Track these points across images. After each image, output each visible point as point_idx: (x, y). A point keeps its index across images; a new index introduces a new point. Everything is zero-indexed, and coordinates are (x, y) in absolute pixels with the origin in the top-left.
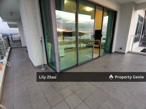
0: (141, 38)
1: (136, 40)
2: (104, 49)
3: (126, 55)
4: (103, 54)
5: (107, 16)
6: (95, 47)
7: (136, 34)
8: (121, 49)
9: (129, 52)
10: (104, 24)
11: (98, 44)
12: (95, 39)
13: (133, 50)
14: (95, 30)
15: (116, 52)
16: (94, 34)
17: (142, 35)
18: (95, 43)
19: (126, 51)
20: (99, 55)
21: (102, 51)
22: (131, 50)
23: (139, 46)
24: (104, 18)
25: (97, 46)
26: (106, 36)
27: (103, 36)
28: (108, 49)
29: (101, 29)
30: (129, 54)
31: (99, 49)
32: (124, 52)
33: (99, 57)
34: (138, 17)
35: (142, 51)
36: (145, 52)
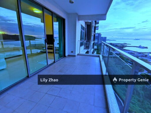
0: (85, 43)
1: (81, 44)
2: (58, 53)
3: (77, 57)
4: (58, 59)
5: (57, 22)
6: (48, 52)
7: (81, 40)
8: (72, 52)
9: (78, 55)
10: (54, 28)
12: (47, 44)
13: (81, 53)
14: (47, 35)
15: (69, 56)
16: (46, 38)
17: (85, 40)
18: (47, 48)
19: (76, 54)
20: (54, 60)
21: (57, 55)
23: (84, 49)
24: (54, 23)
25: (52, 51)
26: (58, 41)
27: (55, 41)
28: (62, 53)
29: (52, 34)
30: (79, 56)
31: (53, 54)
32: (74, 55)
33: (54, 62)
34: (80, 26)
35: (86, 53)
36: (88, 53)
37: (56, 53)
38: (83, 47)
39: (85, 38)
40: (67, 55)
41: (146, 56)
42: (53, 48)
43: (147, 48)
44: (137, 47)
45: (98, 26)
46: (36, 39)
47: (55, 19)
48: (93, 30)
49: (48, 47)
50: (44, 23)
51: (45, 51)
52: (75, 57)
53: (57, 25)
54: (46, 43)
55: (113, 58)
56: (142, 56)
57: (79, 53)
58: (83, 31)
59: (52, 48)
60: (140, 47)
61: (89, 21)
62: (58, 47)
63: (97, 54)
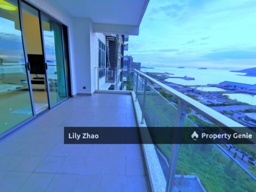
0: (106, 72)
1: (101, 75)
2: (56, 91)
3: (93, 96)
4: (57, 102)
5: (51, 30)
6: (34, 90)
7: (100, 66)
8: (84, 88)
9: (95, 92)
10: (46, 43)
11: (42, 83)
12: (31, 73)
13: (101, 89)
14: (28, 55)
15: (78, 94)
16: (27, 61)
17: (107, 67)
18: (32, 81)
19: (92, 91)
20: (47, 105)
21: (53, 95)
22: (98, 89)
23: (106, 82)
24: (45, 33)
25: (42, 86)
26: (56, 67)
27: (48, 67)
28: (64, 90)
29: (41, 54)
30: (97, 95)
31: (46, 93)
32: (89, 93)
33: (49, 108)
34: (98, 42)
35: (109, 89)
36: (113, 89)
37: (51, 90)
38: (103, 79)
39: (107, 63)
40: (74, 93)
41: (193, 91)
42: (45, 80)
43: (193, 79)
44: (181, 78)
45: (127, 45)
46: (4, 64)
47: (45, 24)
48: (119, 50)
49: (34, 78)
50: (21, 30)
51: (27, 87)
52: (89, 97)
53: (51, 36)
54: (29, 72)
55: (152, 95)
56: (188, 91)
57: (97, 89)
58: (102, 50)
59: (43, 81)
60: (185, 78)
61: (112, 35)
62: (56, 78)
63: (127, 90)
